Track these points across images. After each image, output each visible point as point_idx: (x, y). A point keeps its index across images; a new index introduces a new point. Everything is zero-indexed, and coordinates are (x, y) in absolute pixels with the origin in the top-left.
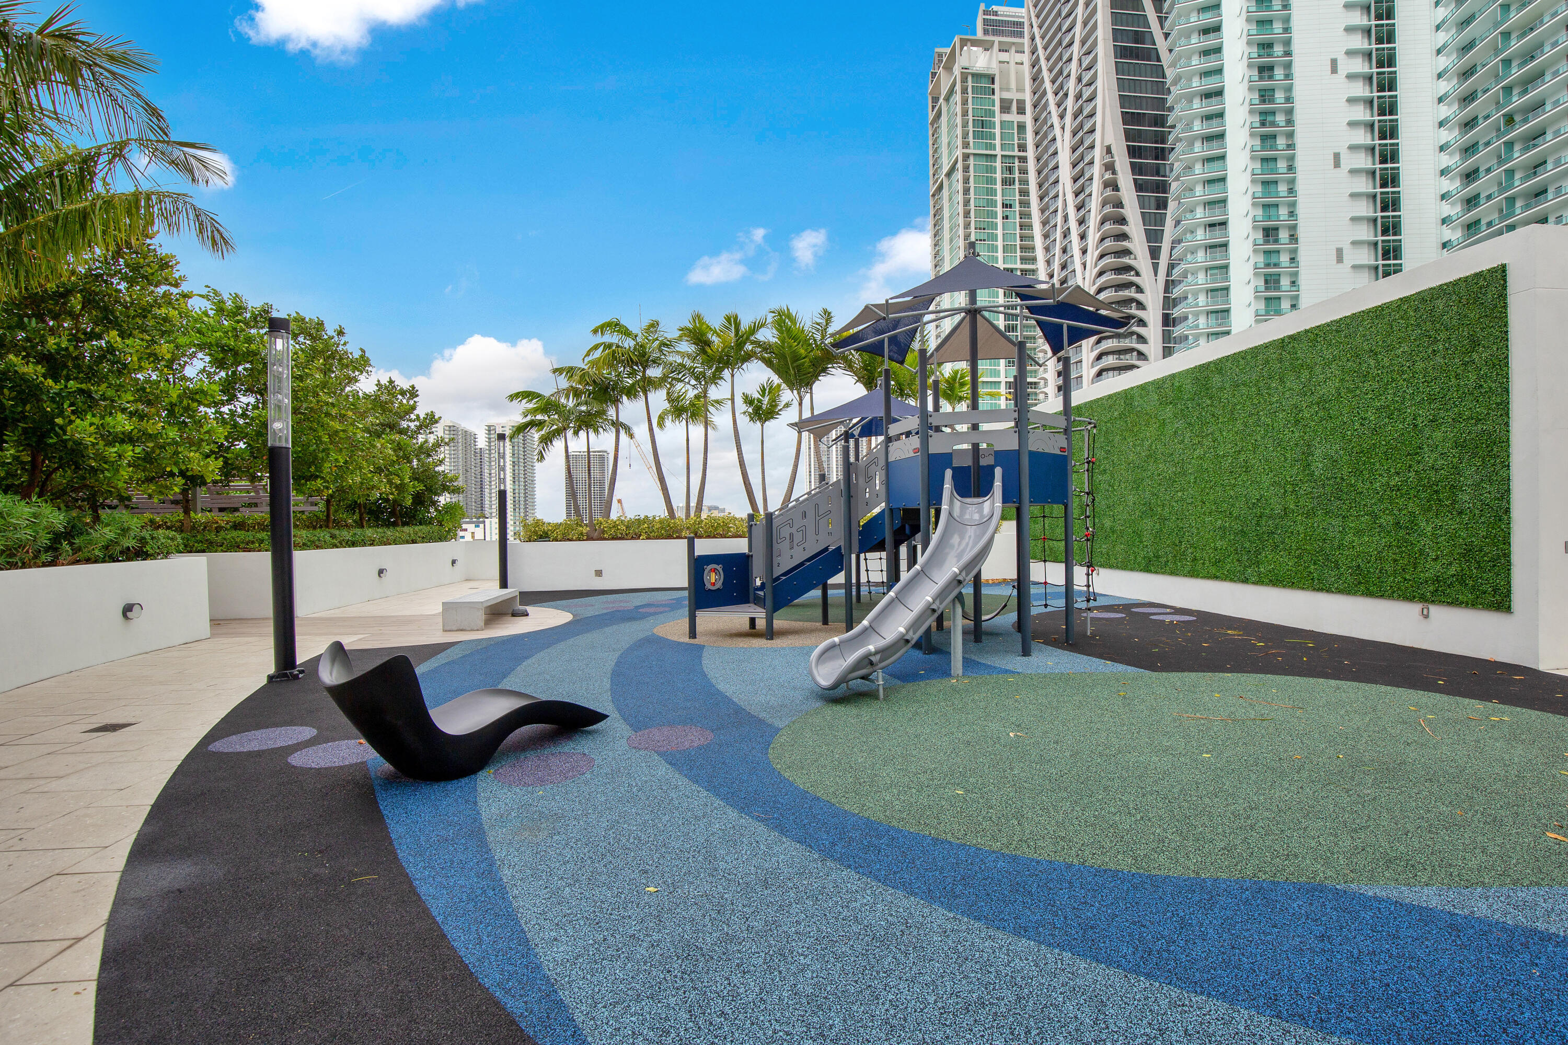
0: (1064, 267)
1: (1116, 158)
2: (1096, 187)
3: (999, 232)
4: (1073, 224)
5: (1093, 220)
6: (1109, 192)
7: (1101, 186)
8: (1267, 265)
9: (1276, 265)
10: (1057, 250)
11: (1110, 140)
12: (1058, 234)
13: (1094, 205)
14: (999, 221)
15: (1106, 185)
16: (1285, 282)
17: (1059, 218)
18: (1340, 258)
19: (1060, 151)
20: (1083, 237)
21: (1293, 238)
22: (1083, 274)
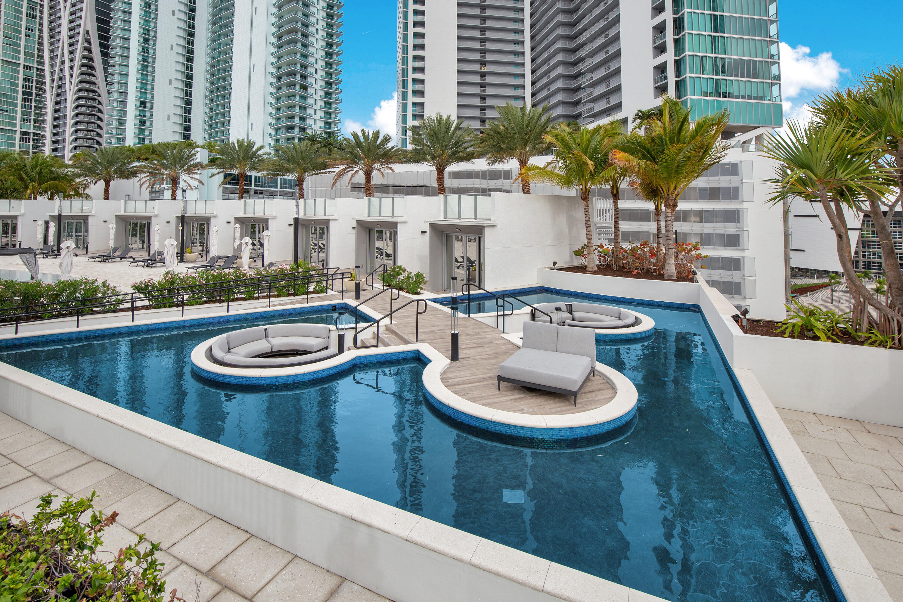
0: (60, 79)
1: (91, 38)
2: (79, 47)
3: (23, 43)
4: (66, 58)
5: (77, 63)
6: (86, 53)
7: (82, 49)
8: (140, 116)
9: (145, 116)
10: (57, 68)
11: (89, 28)
12: (58, 60)
13: (78, 55)
14: (23, 36)
15: (85, 49)
16: (148, 123)
17: (60, 53)
18: (169, 118)
19: (62, 17)
20: (72, 68)
21: (152, 108)
22: (70, 87)
